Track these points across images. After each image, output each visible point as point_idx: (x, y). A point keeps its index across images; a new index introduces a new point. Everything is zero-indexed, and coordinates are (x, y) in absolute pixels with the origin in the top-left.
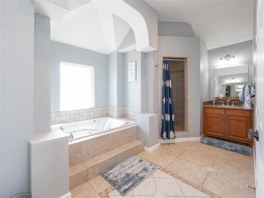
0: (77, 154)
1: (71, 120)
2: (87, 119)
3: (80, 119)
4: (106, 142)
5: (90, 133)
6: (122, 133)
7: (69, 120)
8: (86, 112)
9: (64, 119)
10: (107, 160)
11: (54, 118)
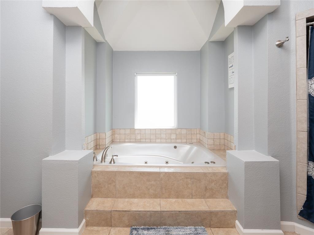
0: (109, 185)
1: (147, 140)
2: (166, 142)
3: (158, 141)
4: (153, 182)
5: (146, 163)
6: (187, 178)
7: (144, 140)
8: (165, 133)
9: (139, 138)
10: (142, 211)
11: (128, 136)
